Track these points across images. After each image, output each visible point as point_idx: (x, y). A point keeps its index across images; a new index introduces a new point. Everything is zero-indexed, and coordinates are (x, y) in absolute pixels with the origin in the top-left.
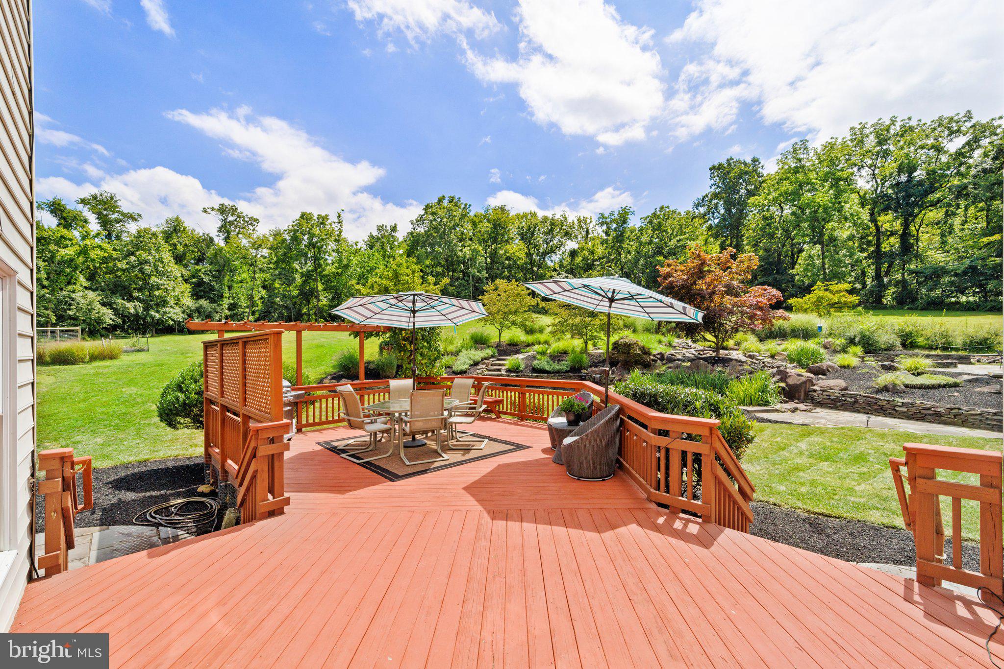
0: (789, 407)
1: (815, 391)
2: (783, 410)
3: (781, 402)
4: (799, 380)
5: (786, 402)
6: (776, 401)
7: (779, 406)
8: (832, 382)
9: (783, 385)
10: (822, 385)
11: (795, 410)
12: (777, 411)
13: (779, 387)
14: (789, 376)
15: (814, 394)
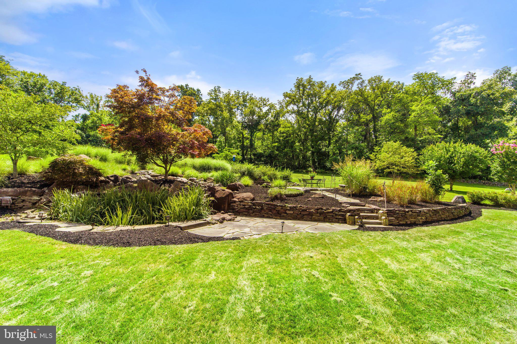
0: (218, 218)
1: (235, 202)
2: (214, 221)
3: (211, 214)
4: (224, 194)
5: (215, 213)
6: (207, 213)
7: (209, 219)
8: (245, 195)
9: (212, 199)
10: (239, 197)
11: (222, 221)
12: (208, 223)
13: (210, 200)
14: (217, 191)
15: (234, 205)
